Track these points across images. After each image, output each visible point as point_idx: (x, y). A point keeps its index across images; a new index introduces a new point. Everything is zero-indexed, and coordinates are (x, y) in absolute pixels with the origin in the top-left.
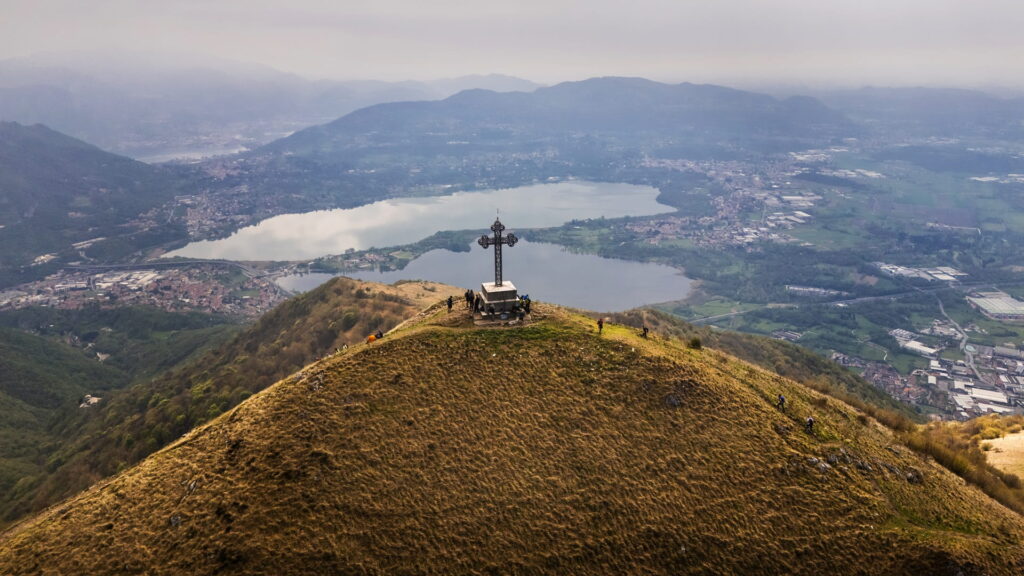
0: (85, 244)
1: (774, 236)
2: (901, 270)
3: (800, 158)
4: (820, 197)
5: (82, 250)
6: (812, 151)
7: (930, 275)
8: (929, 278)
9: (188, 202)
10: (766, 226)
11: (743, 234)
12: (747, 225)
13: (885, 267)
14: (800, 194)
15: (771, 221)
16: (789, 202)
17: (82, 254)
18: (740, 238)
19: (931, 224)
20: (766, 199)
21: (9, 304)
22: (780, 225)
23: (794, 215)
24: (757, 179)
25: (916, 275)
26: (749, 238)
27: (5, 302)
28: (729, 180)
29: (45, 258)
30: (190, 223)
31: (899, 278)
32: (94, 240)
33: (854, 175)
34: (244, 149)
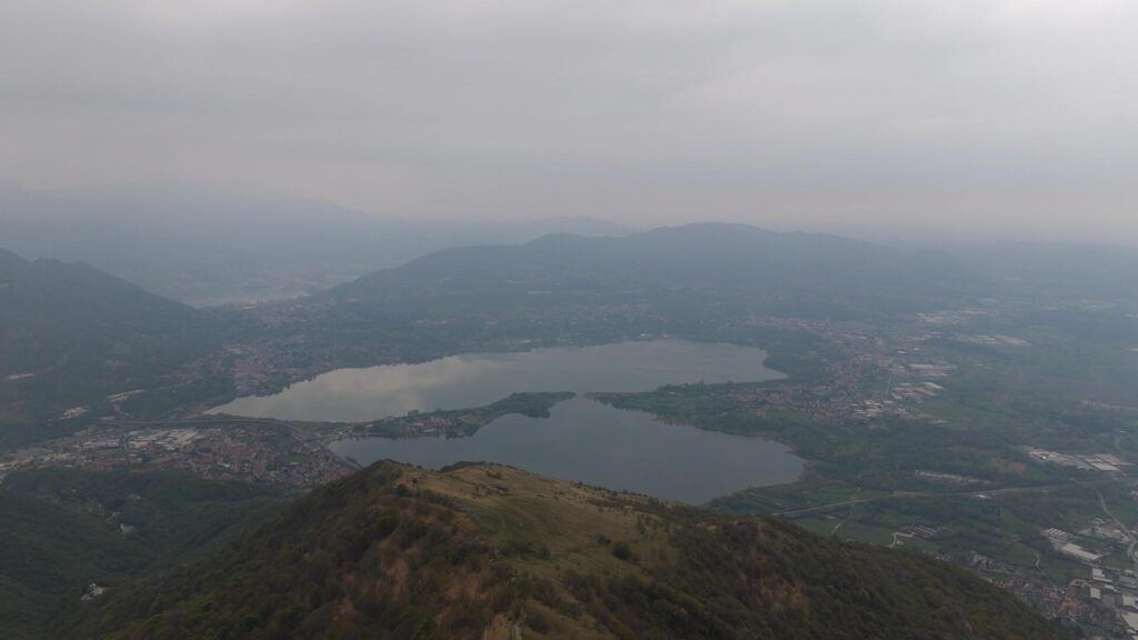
0: (121, 397)
1: (901, 411)
2: (1053, 456)
3: (929, 320)
4: (954, 367)
5: (117, 403)
6: (945, 313)
7: (1087, 463)
8: (1088, 468)
9: (237, 351)
10: (891, 398)
11: (865, 408)
12: (869, 397)
13: (1035, 453)
14: (930, 362)
15: (897, 393)
16: (917, 371)
17: (117, 408)
18: (860, 412)
19: (1086, 403)
20: (890, 366)
21: (32, 462)
22: (907, 398)
23: (923, 386)
24: (880, 343)
25: (1070, 464)
26: (872, 412)
27: (28, 461)
28: (848, 343)
29: (76, 411)
30: (237, 376)
31: (1051, 465)
32: (131, 393)
33: (992, 341)
34: (304, 294)
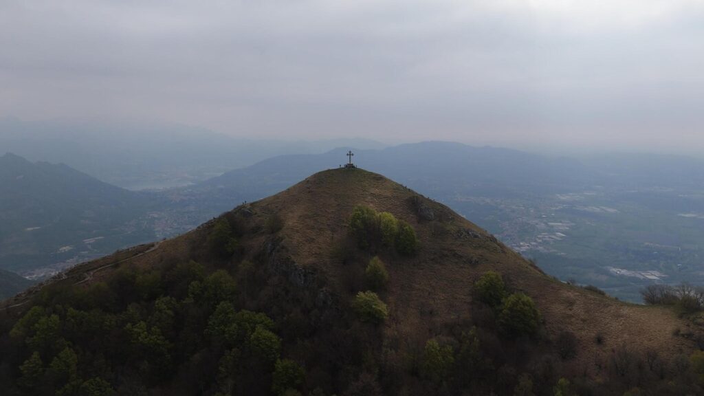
0: (92, 241)
1: (540, 248)
2: (624, 272)
3: (563, 198)
4: (573, 224)
5: (89, 244)
6: (571, 194)
7: (643, 275)
8: (642, 277)
9: (156, 216)
10: (535, 241)
11: (520, 246)
12: (523, 241)
13: (613, 270)
14: (561, 222)
15: (540, 238)
16: (552, 226)
17: (89, 247)
18: (517, 248)
19: (647, 244)
20: (537, 224)
21: (44, 276)
22: (545, 241)
23: (555, 235)
24: (532, 211)
25: (633, 275)
26: (523, 249)
27: (42, 275)
28: (513, 211)
29: (67, 248)
30: (156, 230)
31: (622, 276)
32: (97, 238)
33: (598, 210)
34: (190, 183)
